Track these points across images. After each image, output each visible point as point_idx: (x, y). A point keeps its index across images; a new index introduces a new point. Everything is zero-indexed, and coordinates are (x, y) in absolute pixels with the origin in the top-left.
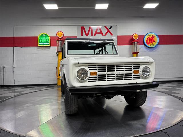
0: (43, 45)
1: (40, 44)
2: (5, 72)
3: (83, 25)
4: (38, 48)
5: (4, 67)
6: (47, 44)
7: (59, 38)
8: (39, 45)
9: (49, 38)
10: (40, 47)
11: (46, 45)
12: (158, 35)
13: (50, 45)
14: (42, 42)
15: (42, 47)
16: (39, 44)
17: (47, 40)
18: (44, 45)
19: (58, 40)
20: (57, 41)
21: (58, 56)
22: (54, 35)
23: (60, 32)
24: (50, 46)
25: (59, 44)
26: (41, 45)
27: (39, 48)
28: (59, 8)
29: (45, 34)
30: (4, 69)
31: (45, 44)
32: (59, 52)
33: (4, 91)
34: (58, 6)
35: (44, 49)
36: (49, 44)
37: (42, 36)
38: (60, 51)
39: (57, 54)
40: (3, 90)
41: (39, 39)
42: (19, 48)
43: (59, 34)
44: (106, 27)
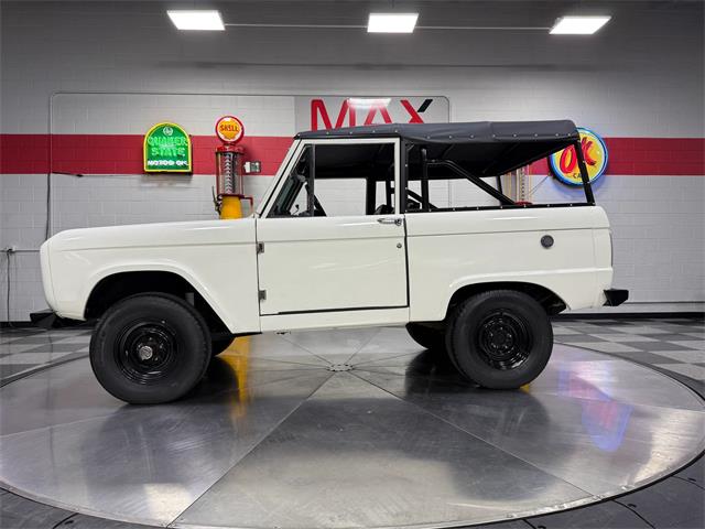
0: (163, 167)
1: (151, 163)
2: (13, 272)
3: (318, 94)
4: (144, 181)
5: (10, 252)
6: (180, 163)
7: (225, 143)
8: (149, 167)
9: (189, 140)
10: (151, 177)
11: (176, 167)
12: (606, 140)
13: (190, 170)
14: (158, 157)
15: (160, 177)
16: (149, 163)
17: (181, 151)
18: (169, 167)
19: (222, 152)
20: (217, 154)
21: (220, 213)
22: (208, 130)
23: (229, 119)
24: (190, 174)
25: (224, 168)
26: (154, 167)
27: (148, 181)
28: (226, 27)
29: (174, 128)
30: (12, 257)
31: (171, 163)
32: (225, 195)
33: (10, 343)
34: (225, 19)
35: (165, 184)
36: (185, 167)
37: (159, 132)
38: (229, 192)
39: (217, 205)
40: (7, 340)
41: (149, 146)
42: (71, 179)
43: (225, 128)
44: (406, 104)
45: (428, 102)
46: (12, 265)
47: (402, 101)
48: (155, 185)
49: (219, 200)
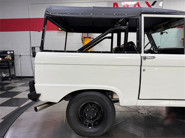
3: (115, 1)
4: (59, 33)
5: (20, 55)
21: (83, 43)
30: (21, 57)
32: (85, 38)
38: (86, 36)
39: (82, 41)
42: (37, 33)
44: (147, 3)
45: (155, 2)
46: (21, 60)
47: (146, 2)
48: (63, 34)
49: (83, 39)
